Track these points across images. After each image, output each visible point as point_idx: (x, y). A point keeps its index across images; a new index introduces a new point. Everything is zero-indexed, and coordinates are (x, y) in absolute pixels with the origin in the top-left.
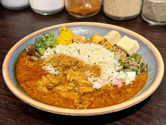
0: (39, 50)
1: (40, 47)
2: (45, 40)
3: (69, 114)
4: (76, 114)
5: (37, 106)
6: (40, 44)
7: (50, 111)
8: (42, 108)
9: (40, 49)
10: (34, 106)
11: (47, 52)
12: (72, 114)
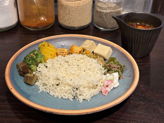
0: (31, 67)
1: (32, 64)
2: (35, 57)
3: (86, 113)
4: (92, 112)
5: (59, 113)
6: (31, 62)
7: (71, 114)
8: (64, 113)
9: (32, 65)
10: (57, 113)
11: (40, 67)
12: (88, 113)
